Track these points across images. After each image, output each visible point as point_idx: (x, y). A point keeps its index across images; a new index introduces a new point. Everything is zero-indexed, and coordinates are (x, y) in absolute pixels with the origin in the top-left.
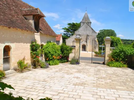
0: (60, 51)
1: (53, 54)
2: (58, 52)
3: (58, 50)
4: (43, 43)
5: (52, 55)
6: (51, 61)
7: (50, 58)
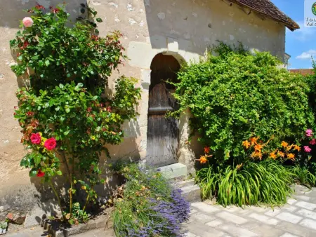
0: (306, 105)
1: (245, 127)
2: (289, 114)
3: (286, 99)
4: (173, 48)
5: (240, 130)
6: (228, 172)
7: (221, 152)
